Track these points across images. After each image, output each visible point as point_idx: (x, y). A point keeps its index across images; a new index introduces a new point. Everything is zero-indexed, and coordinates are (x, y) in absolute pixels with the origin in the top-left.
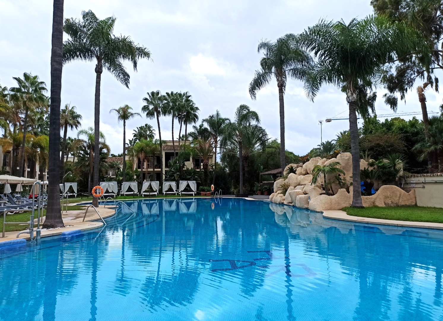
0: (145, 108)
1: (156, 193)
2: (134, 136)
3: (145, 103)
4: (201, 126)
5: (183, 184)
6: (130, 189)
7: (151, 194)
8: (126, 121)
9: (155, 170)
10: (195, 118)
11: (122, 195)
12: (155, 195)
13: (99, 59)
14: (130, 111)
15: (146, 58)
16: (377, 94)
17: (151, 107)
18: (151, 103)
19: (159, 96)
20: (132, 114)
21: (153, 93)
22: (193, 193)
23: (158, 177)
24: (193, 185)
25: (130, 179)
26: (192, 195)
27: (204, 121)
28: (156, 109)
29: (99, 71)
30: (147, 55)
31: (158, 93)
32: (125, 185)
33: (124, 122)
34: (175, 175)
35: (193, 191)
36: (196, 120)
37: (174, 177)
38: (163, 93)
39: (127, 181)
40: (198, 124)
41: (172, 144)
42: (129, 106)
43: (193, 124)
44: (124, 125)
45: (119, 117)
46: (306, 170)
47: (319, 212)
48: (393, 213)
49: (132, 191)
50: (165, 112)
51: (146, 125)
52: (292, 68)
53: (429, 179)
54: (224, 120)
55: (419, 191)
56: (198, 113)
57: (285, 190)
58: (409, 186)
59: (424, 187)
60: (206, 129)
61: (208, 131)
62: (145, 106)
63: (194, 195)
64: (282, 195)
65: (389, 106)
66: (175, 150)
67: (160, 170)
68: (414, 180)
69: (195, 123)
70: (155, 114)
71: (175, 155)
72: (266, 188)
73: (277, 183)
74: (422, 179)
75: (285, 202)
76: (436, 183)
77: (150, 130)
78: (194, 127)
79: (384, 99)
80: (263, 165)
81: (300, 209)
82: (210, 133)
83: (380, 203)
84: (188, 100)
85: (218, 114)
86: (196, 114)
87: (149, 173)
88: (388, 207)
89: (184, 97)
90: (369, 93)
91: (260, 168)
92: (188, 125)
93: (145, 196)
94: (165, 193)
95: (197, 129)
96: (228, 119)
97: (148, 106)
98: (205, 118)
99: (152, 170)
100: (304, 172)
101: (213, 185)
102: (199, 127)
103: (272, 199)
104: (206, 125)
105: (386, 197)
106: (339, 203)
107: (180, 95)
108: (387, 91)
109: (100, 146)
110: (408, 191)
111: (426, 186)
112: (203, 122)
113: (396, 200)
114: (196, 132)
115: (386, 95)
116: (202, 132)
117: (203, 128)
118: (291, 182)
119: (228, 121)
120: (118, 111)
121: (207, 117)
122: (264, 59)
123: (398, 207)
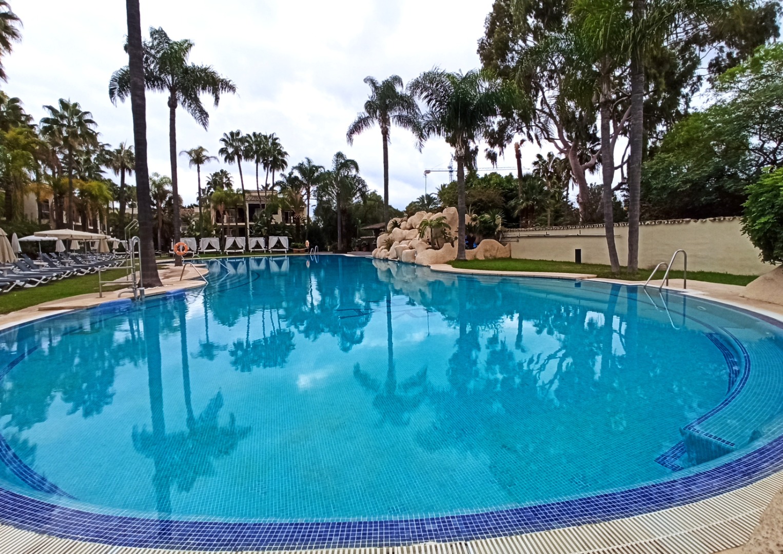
0: (222, 151)
1: (242, 251)
2: (208, 184)
3: (223, 145)
4: (291, 174)
5: (273, 240)
6: (210, 247)
7: (237, 251)
8: (200, 165)
9: (238, 224)
10: (282, 165)
11: (201, 253)
12: (241, 252)
13: (173, 90)
14: (204, 153)
15: (231, 93)
16: (478, 148)
17: (230, 150)
18: (231, 145)
19: (240, 136)
20: (208, 158)
21: (232, 134)
22: (285, 250)
23: (242, 232)
24: (284, 241)
25: (209, 235)
26: (283, 252)
27: (294, 168)
28: (236, 152)
29: (172, 104)
30: (232, 88)
31: (238, 134)
32: (205, 242)
33: (198, 167)
34: (263, 230)
35: (285, 248)
36: (285, 166)
37: (262, 233)
38: (243, 134)
39: (205, 237)
40: (287, 172)
41: (257, 194)
42: (204, 147)
43: (281, 171)
44: (199, 171)
45: (191, 161)
46: (411, 225)
47: (425, 266)
48: (493, 264)
49: (213, 248)
50: (248, 156)
51: (222, 171)
52: (397, 114)
53: (523, 234)
54: (317, 168)
55: (514, 244)
56: (286, 159)
57: (389, 245)
58: (505, 240)
59: (518, 241)
60: (296, 178)
61: (300, 181)
62: (222, 149)
63: (286, 252)
64: (386, 250)
65: (490, 161)
66: (260, 201)
67: (244, 224)
68: (510, 234)
69: (283, 170)
70: (236, 158)
71: (261, 207)
72: (365, 244)
73: (380, 238)
74: (517, 234)
75: (390, 258)
76: (529, 237)
77: (226, 177)
78: (282, 175)
79: (485, 154)
80: (360, 218)
81: (407, 264)
82: (301, 182)
83: (480, 257)
84: (275, 144)
85: (309, 161)
86: (285, 159)
87: (231, 227)
88: (487, 259)
89: (270, 140)
90: (472, 146)
91: (358, 222)
92: (276, 172)
93: (230, 254)
94: (251, 250)
95: (285, 177)
96: (322, 167)
97: (226, 148)
98: (295, 165)
99: (235, 224)
100: (409, 227)
101: (307, 241)
102: (288, 176)
103: (375, 255)
104: (296, 173)
105: (486, 251)
106: (444, 257)
107: (265, 137)
108: (488, 146)
109: (169, 196)
110: (504, 245)
111: (520, 240)
112: (292, 170)
113: (494, 253)
114: (285, 181)
115: (486, 150)
116: (292, 180)
117: (292, 176)
118: (395, 237)
119: (322, 169)
120: (190, 153)
121: (296, 164)
122: (369, 102)
123: (495, 259)
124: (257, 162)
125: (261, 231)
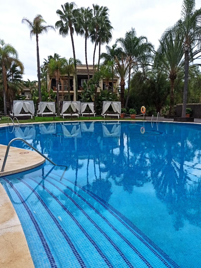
0: (58, 23)
4: (114, 47)
6: (47, 110)
8: (39, 35)
11: (40, 116)
12: (76, 116)
14: (42, 23)
17: (64, 23)
20: (45, 28)
21: (67, 5)
22: (118, 115)
24: (117, 106)
25: (46, 100)
26: (116, 117)
28: (69, 24)
31: (72, 6)
32: (43, 105)
33: (37, 37)
34: (92, 96)
39: (43, 101)
43: (105, 44)
44: (37, 40)
45: (32, 32)
49: (50, 111)
50: (79, 31)
56: (112, 32)
60: (119, 50)
62: (58, 21)
63: (119, 117)
70: (69, 32)
71: (89, 77)
78: (108, 47)
84: (104, 15)
93: (66, 117)
95: (110, 50)
97: (62, 21)
98: (119, 38)
102: (112, 48)
104: (120, 46)
109: (13, 63)
112: (116, 42)
114: (109, 53)
116: (115, 53)
124: (87, 36)
125: (90, 96)
